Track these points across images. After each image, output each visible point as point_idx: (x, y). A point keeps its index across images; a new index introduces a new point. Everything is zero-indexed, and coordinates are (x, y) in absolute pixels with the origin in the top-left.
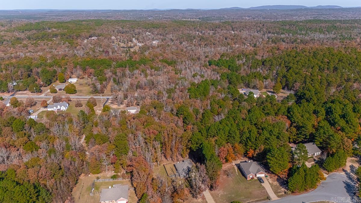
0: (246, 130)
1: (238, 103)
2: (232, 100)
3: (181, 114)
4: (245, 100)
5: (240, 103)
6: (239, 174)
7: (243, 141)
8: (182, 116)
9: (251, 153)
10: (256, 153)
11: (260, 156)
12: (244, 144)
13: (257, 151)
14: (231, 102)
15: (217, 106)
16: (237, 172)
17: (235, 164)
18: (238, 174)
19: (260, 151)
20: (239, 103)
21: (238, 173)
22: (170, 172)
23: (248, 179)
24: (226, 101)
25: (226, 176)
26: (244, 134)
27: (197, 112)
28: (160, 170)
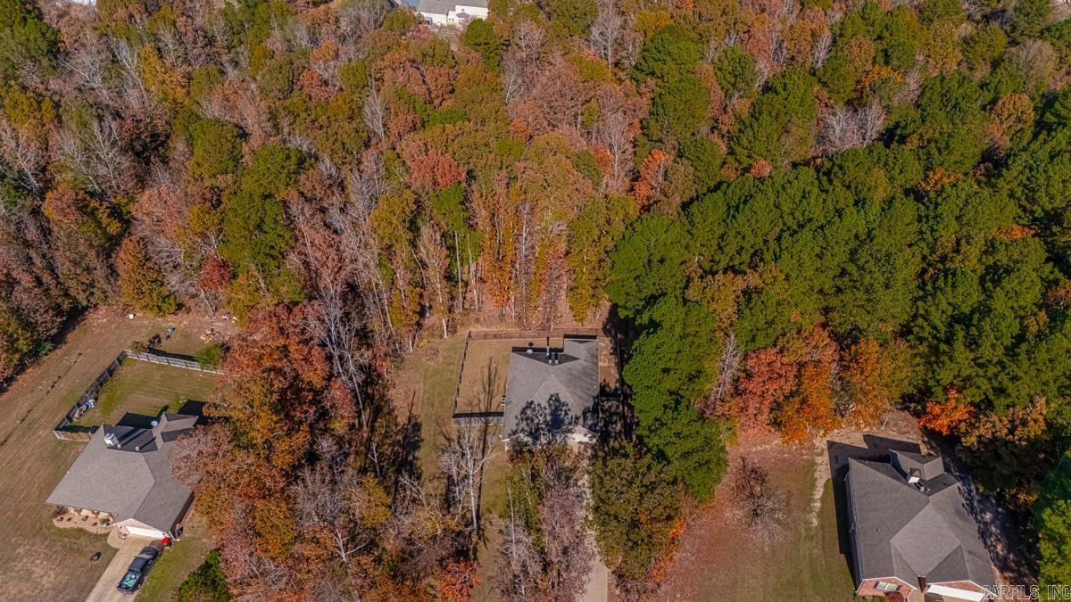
0: (971, 262)
1: (1002, 40)
2: (978, 17)
3: (653, 74)
4: (1048, 29)
5: (1014, 43)
6: (822, 526)
7: (922, 328)
8: (651, 81)
9: (951, 413)
10: (984, 430)
11: (998, 457)
12: (923, 348)
13: (995, 425)
14: (966, 29)
15: (872, 48)
16: (818, 504)
17: (831, 445)
18: (815, 522)
19: (1011, 432)
20: (1005, 40)
21: (820, 515)
22: (478, 388)
23: (865, 590)
24: (936, 24)
25: (739, 513)
26: (949, 289)
27: (736, 74)
28: (440, 359)
